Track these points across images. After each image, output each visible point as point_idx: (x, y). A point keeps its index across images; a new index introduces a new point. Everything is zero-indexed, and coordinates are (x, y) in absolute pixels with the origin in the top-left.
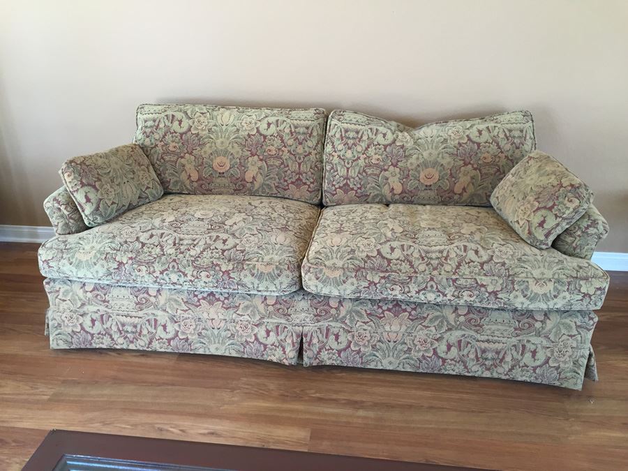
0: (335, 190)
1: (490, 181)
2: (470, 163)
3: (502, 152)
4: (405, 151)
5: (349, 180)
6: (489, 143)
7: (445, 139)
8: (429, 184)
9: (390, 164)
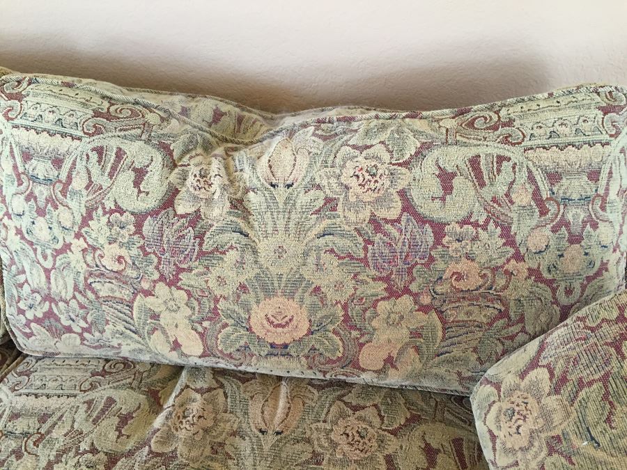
1: (474, 343)
2: (406, 291)
3: (518, 257)
4: (200, 237)
5: (57, 305)
6: (476, 225)
7: (328, 200)
8: (279, 341)
9: (156, 276)
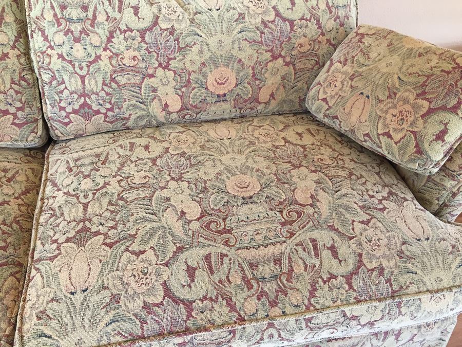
0: (67, 116)
